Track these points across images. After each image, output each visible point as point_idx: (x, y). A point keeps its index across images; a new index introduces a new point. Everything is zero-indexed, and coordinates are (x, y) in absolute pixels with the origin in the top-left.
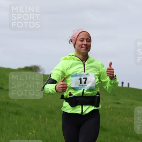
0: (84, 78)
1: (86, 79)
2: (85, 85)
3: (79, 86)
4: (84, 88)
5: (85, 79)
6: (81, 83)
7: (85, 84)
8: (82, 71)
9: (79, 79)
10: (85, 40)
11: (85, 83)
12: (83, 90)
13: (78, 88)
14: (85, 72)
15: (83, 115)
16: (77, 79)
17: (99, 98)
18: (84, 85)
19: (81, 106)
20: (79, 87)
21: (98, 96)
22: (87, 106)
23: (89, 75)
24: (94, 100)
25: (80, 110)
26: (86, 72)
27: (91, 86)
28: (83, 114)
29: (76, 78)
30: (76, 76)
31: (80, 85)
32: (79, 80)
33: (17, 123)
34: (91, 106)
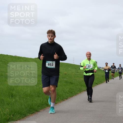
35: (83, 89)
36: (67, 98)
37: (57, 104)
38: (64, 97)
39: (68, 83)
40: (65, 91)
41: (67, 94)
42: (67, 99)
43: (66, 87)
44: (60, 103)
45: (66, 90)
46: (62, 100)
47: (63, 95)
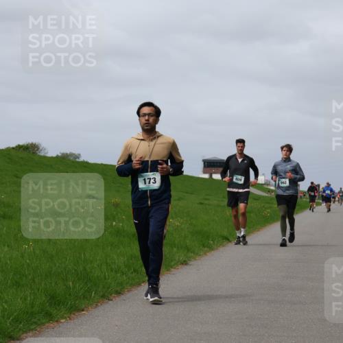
35: (177, 258)
36: (118, 289)
37: (83, 310)
38: (108, 288)
39: (124, 237)
40: (113, 267)
41: (119, 275)
42: (119, 293)
43: (119, 251)
44: (96, 307)
45: (117, 261)
46: (103, 296)
47: (105, 279)
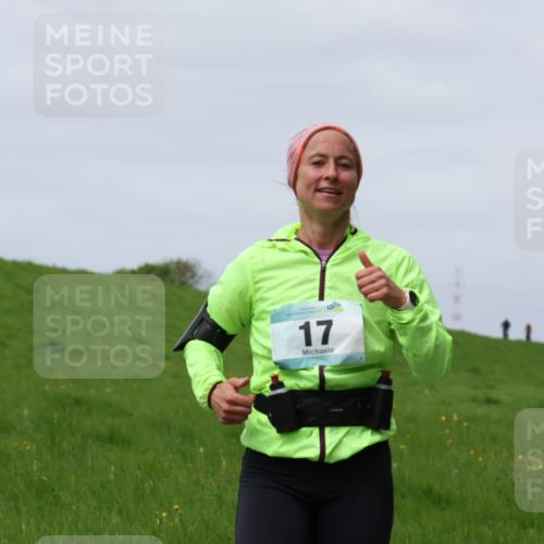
0: (319, 323)
1: (329, 324)
2: (325, 351)
3: (300, 355)
4: (321, 363)
5: (323, 327)
6: (308, 342)
7: (326, 347)
8: (312, 297)
9: (301, 328)
10: (331, 161)
11: (325, 340)
12: (321, 369)
13: (299, 361)
14: (321, 297)
15: (328, 464)
16: (291, 329)
17: (389, 395)
18: (322, 352)
19: (316, 431)
20: (303, 359)
21: (383, 387)
22: (343, 431)
23: (342, 310)
24: (369, 406)
25: (313, 446)
26: (328, 300)
27: (348, 352)
28: (326, 460)
29: (291, 323)
30: (289, 315)
31: (305, 352)
32: (302, 332)
33: (112, 477)
34: (357, 430)
